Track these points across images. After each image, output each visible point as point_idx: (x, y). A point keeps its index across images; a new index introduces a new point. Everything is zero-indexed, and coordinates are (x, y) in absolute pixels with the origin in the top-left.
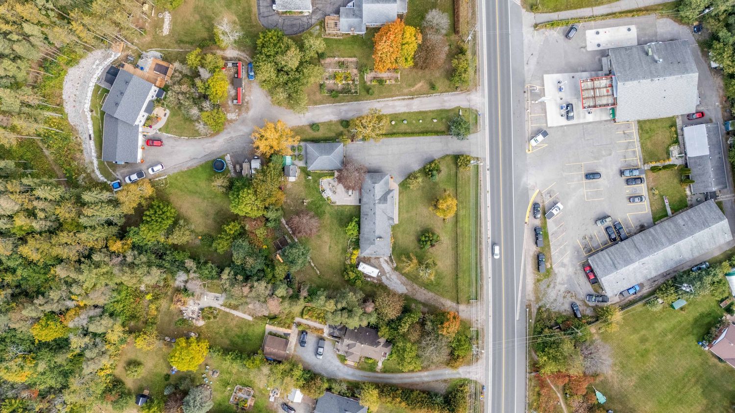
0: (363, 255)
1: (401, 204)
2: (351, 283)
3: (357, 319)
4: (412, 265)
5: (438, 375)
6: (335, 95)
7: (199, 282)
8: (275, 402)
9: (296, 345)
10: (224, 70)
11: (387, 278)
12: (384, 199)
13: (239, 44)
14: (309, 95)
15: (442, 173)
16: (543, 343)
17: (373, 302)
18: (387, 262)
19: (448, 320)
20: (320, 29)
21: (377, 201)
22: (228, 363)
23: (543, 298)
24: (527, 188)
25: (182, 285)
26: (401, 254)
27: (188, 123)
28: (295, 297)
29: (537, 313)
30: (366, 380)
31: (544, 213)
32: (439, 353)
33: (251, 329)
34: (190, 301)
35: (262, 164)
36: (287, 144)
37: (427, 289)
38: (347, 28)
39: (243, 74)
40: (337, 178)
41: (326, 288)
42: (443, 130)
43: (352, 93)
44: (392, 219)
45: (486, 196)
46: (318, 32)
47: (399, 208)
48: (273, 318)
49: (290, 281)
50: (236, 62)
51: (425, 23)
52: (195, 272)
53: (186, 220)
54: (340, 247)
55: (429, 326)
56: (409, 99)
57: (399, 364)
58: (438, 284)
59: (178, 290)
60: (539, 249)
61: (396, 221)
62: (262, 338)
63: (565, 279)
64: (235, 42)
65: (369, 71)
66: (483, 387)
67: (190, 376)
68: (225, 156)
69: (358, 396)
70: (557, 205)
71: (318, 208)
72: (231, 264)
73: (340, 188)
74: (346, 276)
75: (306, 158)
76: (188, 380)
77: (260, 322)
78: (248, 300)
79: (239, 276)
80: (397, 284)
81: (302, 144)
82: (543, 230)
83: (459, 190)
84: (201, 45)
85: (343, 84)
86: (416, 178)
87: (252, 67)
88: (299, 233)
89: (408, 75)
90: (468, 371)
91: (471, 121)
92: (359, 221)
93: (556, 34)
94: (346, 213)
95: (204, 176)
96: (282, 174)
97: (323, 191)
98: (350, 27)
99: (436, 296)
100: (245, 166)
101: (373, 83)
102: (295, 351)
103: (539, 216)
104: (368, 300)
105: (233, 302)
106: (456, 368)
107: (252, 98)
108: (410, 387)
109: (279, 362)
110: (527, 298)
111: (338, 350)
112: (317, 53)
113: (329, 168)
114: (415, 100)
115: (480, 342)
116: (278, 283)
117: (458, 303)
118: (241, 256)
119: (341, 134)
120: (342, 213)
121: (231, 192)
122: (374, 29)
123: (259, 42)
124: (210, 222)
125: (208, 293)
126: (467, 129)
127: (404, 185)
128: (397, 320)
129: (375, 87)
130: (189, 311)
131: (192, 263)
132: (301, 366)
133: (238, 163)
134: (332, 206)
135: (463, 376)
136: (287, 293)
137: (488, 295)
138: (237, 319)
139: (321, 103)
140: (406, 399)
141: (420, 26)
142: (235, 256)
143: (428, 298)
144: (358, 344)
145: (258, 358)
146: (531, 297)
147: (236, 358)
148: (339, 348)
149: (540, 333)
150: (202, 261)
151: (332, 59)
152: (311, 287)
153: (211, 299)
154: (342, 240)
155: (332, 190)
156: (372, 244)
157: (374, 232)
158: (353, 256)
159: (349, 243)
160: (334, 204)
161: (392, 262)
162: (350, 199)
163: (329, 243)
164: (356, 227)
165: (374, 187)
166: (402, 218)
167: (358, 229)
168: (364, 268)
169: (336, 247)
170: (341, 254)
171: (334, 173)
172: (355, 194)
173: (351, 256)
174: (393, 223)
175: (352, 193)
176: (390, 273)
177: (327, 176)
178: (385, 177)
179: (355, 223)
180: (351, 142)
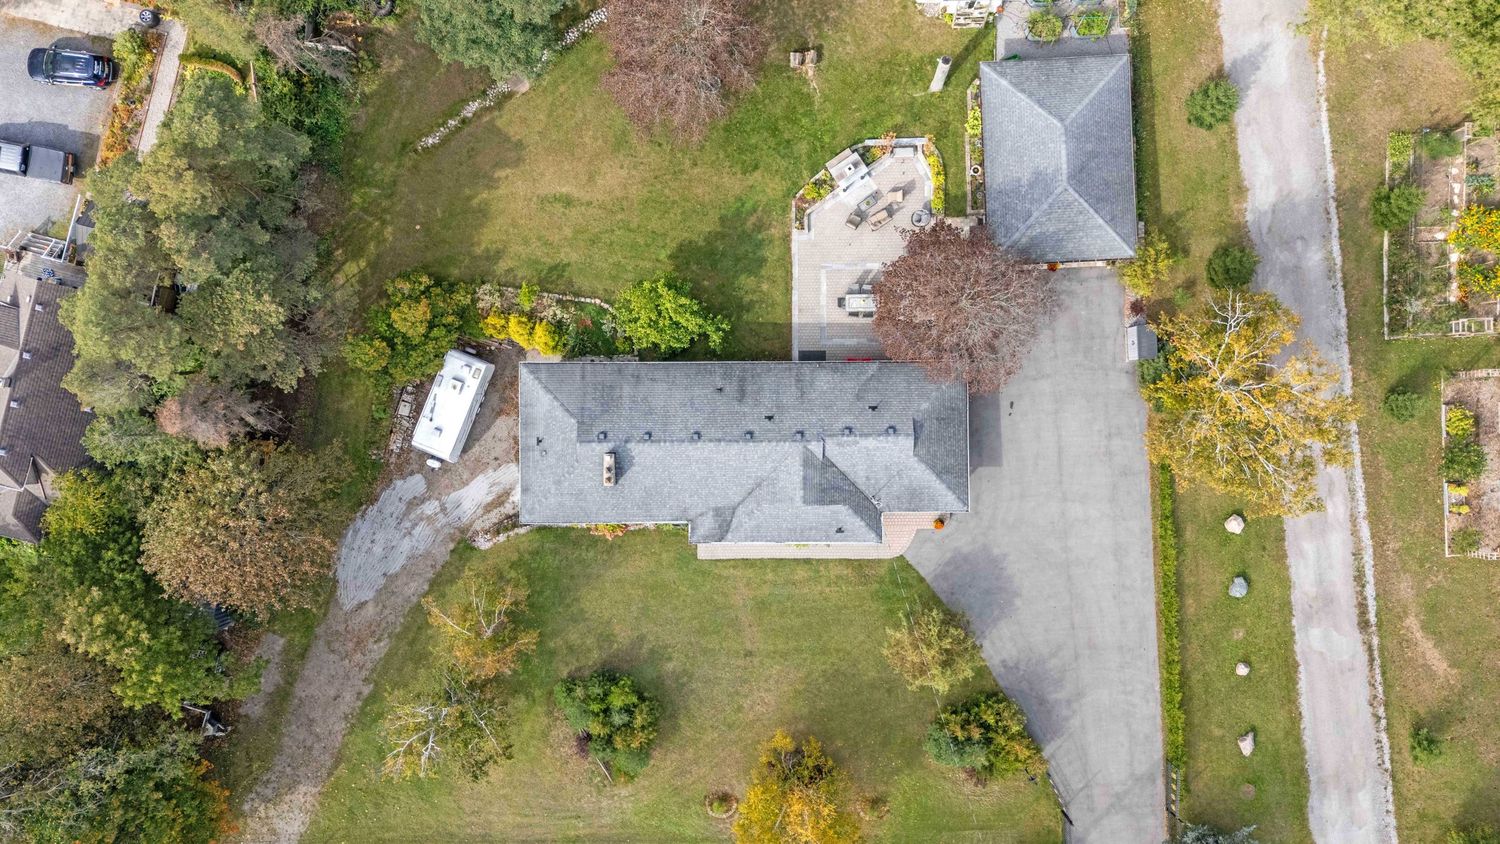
0: (528, 384)
1: (801, 573)
9: (42, 27)
11: (415, 502)
12: (831, 486)
15: (969, 787)
18: (500, 500)
21: (815, 447)
26: (534, 581)
40: (940, 225)
42: (1198, 786)
43: (1392, 301)
44: (721, 531)
47: (780, 562)
54: (569, 255)
56: (1362, 607)
61: (705, 551)
71: (774, 131)
73: (882, 248)
74: (406, 287)
75: (1050, 51)
80: (385, 553)
81: (1120, 35)
85: (1444, 255)
86: (948, 662)
92: (712, 355)
94: (746, 281)
97: (867, 157)
99: (326, 760)
101: (1448, 414)
113: (993, 181)
114: (1357, 636)
119: (1177, 247)
120: (748, 262)
127: (905, 588)
129: (1424, 421)
134: (785, 210)
139: (1344, 135)
143: (317, 714)
148: (28, 258)
154: (605, 265)
155: (868, 203)
156: (581, 423)
157: (647, 437)
158: (520, 322)
159: (588, 300)
160: (793, 216)
161: (497, 529)
162: (823, 301)
163: (587, 198)
164: (674, 338)
165: (895, 430)
166: (727, 578)
167: (663, 347)
168: (459, 384)
169: (570, 235)
170: (530, 259)
171: (969, 210)
172: (852, 326)
173: (522, 313)
174: (701, 531)
175: (855, 314)
176: (441, 516)
177: (946, 175)
178: (944, 486)
179: (693, 333)
180: (1133, 299)
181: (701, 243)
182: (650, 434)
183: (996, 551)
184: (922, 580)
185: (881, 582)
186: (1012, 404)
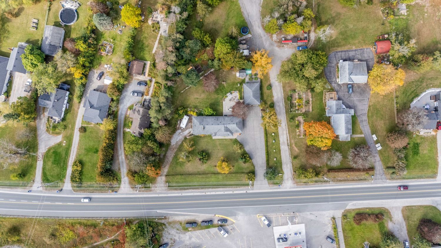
0: (193, 118)
1: (224, 140)
2: (176, 111)
3: (155, 115)
4: (188, 147)
5: (123, 165)
6: (289, 99)
7: (174, 20)
8: (104, 68)
9: (139, 80)
10: (302, 32)
11: (180, 133)
12: (227, 130)
13: (318, 40)
14: (288, 83)
15: (244, 165)
16: (144, 227)
17: (165, 125)
18: (190, 132)
19: (156, 170)
20: (328, 89)
21: (225, 126)
22: (127, 40)
23: (171, 226)
24: (236, 215)
25: (173, 10)
26: (194, 141)
27: (270, 11)
28: (167, 78)
29: (162, 223)
30: (119, 122)
31: (221, 226)
32: (136, 165)
33: (147, 53)
34: (163, 15)
35: (246, 56)
36: (258, 71)
37: (174, 157)
38: (329, 105)
39: (300, 43)
40: (239, 101)
41: (173, 96)
42: (270, 164)
43: (290, 109)
44: (215, 135)
45: (231, 191)
46: (327, 88)
47: (222, 139)
48: (154, 65)
49: (176, 75)
50: (307, 39)
51: (334, 152)
52: (180, 18)
53: (211, 12)
54: (198, 105)
55: (152, 159)
56: (288, 143)
57: (129, 141)
58: (177, 163)
59: (169, 8)
60: (200, 223)
61: (214, 138)
62: (143, 59)
63: (183, 239)
64: (319, 38)
65: (304, 119)
66: (116, 192)
67: (118, 17)
68: (251, 34)
69: (109, 118)
70: (226, 234)
71: (221, 90)
72: (186, 39)
73: (233, 103)
74: (180, 108)
75: (251, 82)
76: (115, 15)
77: (151, 58)
78: (164, 50)
79: (179, 44)
80: (177, 139)
81: (259, 80)
82: (211, 225)
83: (234, 175)
84: (317, 18)
85: (296, 104)
86: (240, 149)
87: (304, 49)
88: (205, 79)
89: (302, 142)
90: (126, 183)
91: (276, 181)
92: (214, 115)
93: (329, 230)
94: (218, 107)
95: (238, 22)
96: (240, 69)
97: (231, 93)
98: (330, 107)
99: (170, 163)
100: (245, 46)
101: (297, 122)
102: (135, 79)
103: (220, 223)
104: (167, 122)
105: (163, 41)
106: (127, 176)
107: (286, 49)
108: (115, 149)
109: (128, 70)
110: (170, 217)
111: (136, 105)
112: (314, 87)
113: (245, 96)
114: (287, 147)
115: (143, 189)
116: (175, 68)
117: (166, 176)
118: (191, 45)
119: (266, 103)
120: (218, 105)
121: (229, 38)
122: (330, 121)
123: (320, 52)
124: (211, 26)
125: (168, 26)
126: (270, 179)
127: (236, 141)
128: (155, 139)
129: (294, 122)
130: (157, 15)
131: (186, 16)
132: (126, 83)
133: (247, 42)
134: (222, 99)
135: (122, 180)
136: (169, 73)
137: (171, 193)
138: (153, 44)
139: (284, 91)
140: (108, 146)
141: (332, 149)
142: (191, 41)
143: (169, 157)
144: (140, 117)
145: (130, 57)
146: (171, 220)
147: (129, 44)
148: (137, 105)
149: (150, 225)
150: (187, 22)
151: (311, 96)
152: (173, 87)
153: (164, 28)
154: (202, 105)
155: (231, 98)
156: (200, 123)
157: (207, 125)
159: (200, 109)
161: (190, 136)
162: (227, 109)
163: (200, 98)
165: (234, 124)
166: (216, 141)
167: (209, 115)
168: (186, 119)
169: (198, 102)
170: (193, 105)
171: (242, 99)
172: (230, 112)
173: (193, 111)
174: (213, 135)
176: (183, 134)
177: (240, 95)
178: (240, 130)
179: (212, 113)
180: (261, 109)
181: (213, 103)
183: (246, 138)
184: (238, 141)
185: (233, 141)
186: (248, 121)
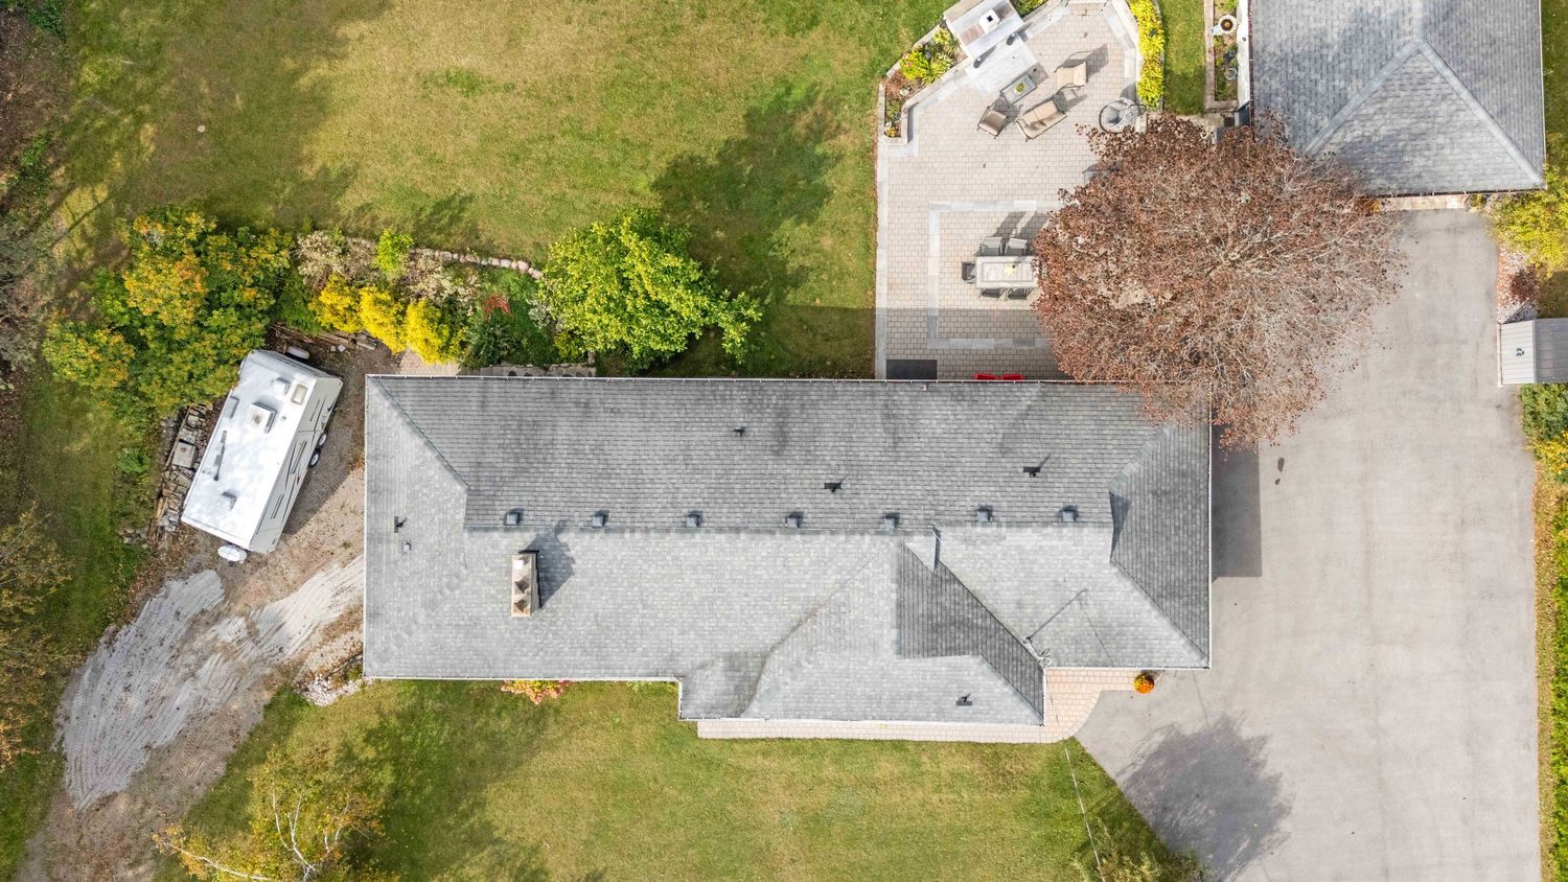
0: (392, 407)
1: (886, 767)
11: (203, 619)
18: (346, 624)
21: (922, 546)
40: (1156, 132)
44: (739, 702)
47: (848, 745)
54: (474, 182)
73: (1045, 171)
92: (727, 366)
94: (792, 234)
134: (866, 101)
154: (537, 200)
155: (1020, 89)
156: (473, 493)
157: (597, 522)
158: (377, 302)
159: (505, 263)
160: (880, 111)
161: (346, 673)
162: (933, 267)
163: (506, 78)
164: (657, 333)
165: (1076, 515)
166: (752, 774)
167: (636, 349)
168: (266, 414)
169: (475, 145)
170: (401, 188)
171: (1209, 102)
172: (985, 315)
173: (382, 284)
174: (702, 697)
175: (993, 293)
176: (249, 645)
177: (1166, 35)
178: (1165, 621)
179: (693, 324)
180: (1514, 271)
181: (712, 161)
182: (604, 516)
183: (1246, 732)
184: (1110, 783)
185: (1034, 786)
186: (1281, 463)
